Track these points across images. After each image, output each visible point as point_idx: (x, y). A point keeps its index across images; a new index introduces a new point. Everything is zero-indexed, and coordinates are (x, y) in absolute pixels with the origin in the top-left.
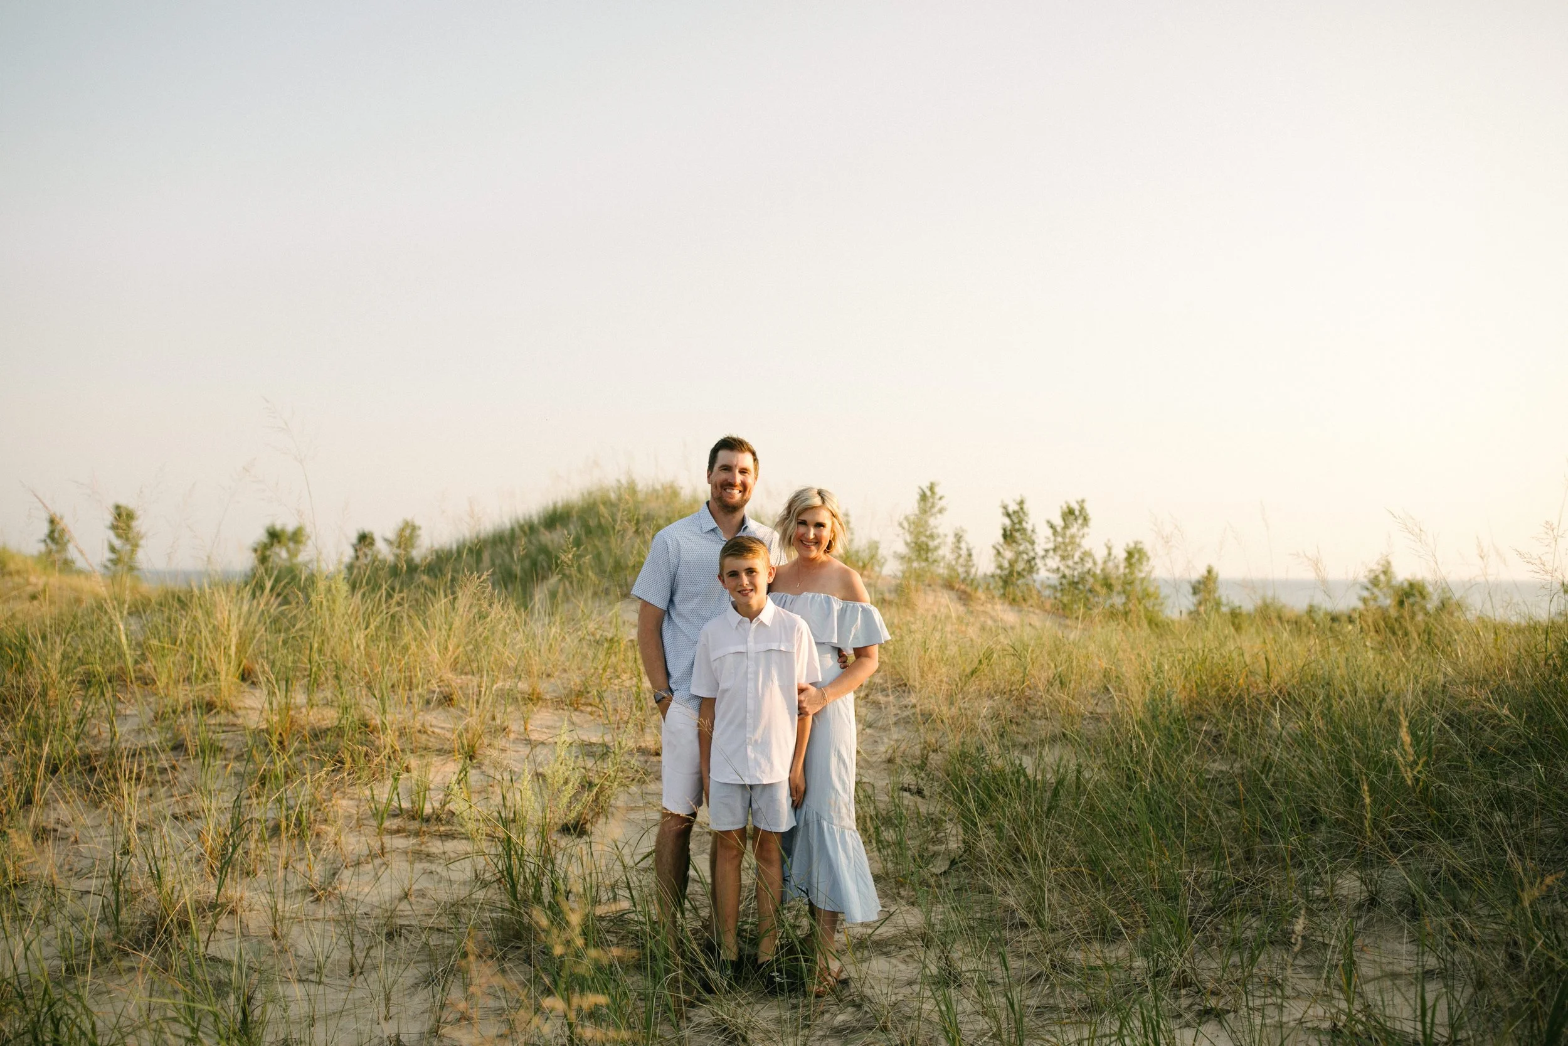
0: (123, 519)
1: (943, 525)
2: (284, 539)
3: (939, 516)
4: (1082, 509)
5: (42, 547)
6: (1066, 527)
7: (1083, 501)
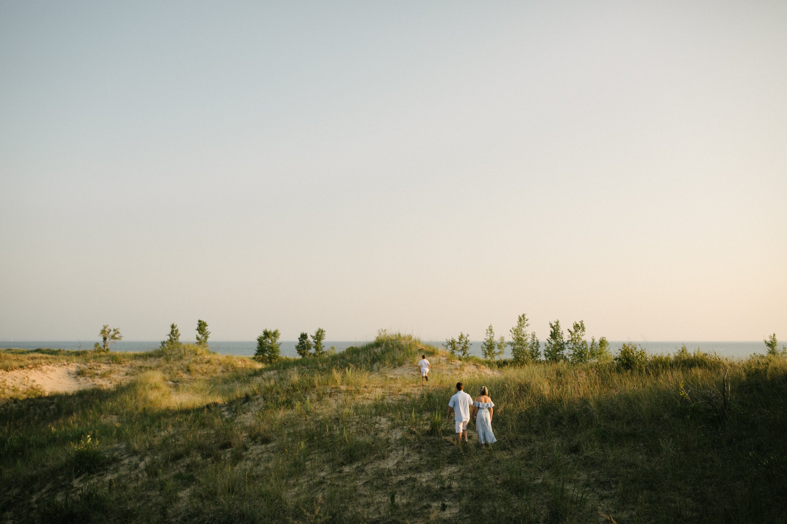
0: (202, 327)
1: (528, 331)
2: (270, 336)
3: (527, 327)
4: (582, 324)
5: (169, 338)
6: (576, 331)
7: (582, 321)
